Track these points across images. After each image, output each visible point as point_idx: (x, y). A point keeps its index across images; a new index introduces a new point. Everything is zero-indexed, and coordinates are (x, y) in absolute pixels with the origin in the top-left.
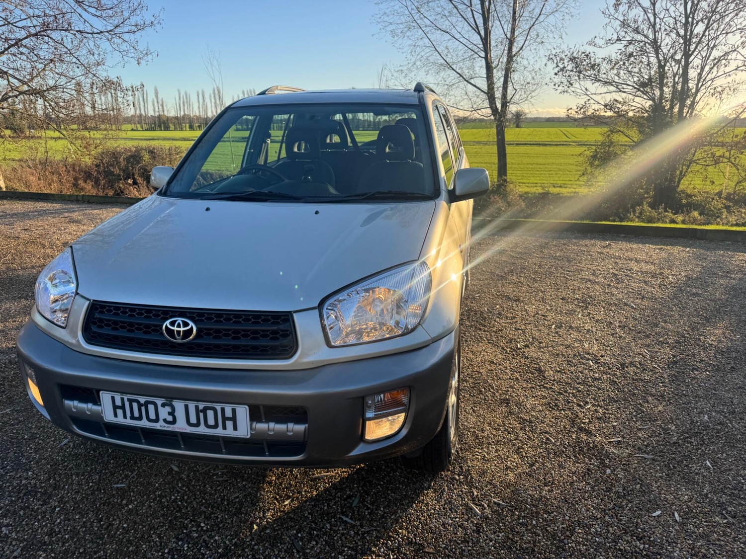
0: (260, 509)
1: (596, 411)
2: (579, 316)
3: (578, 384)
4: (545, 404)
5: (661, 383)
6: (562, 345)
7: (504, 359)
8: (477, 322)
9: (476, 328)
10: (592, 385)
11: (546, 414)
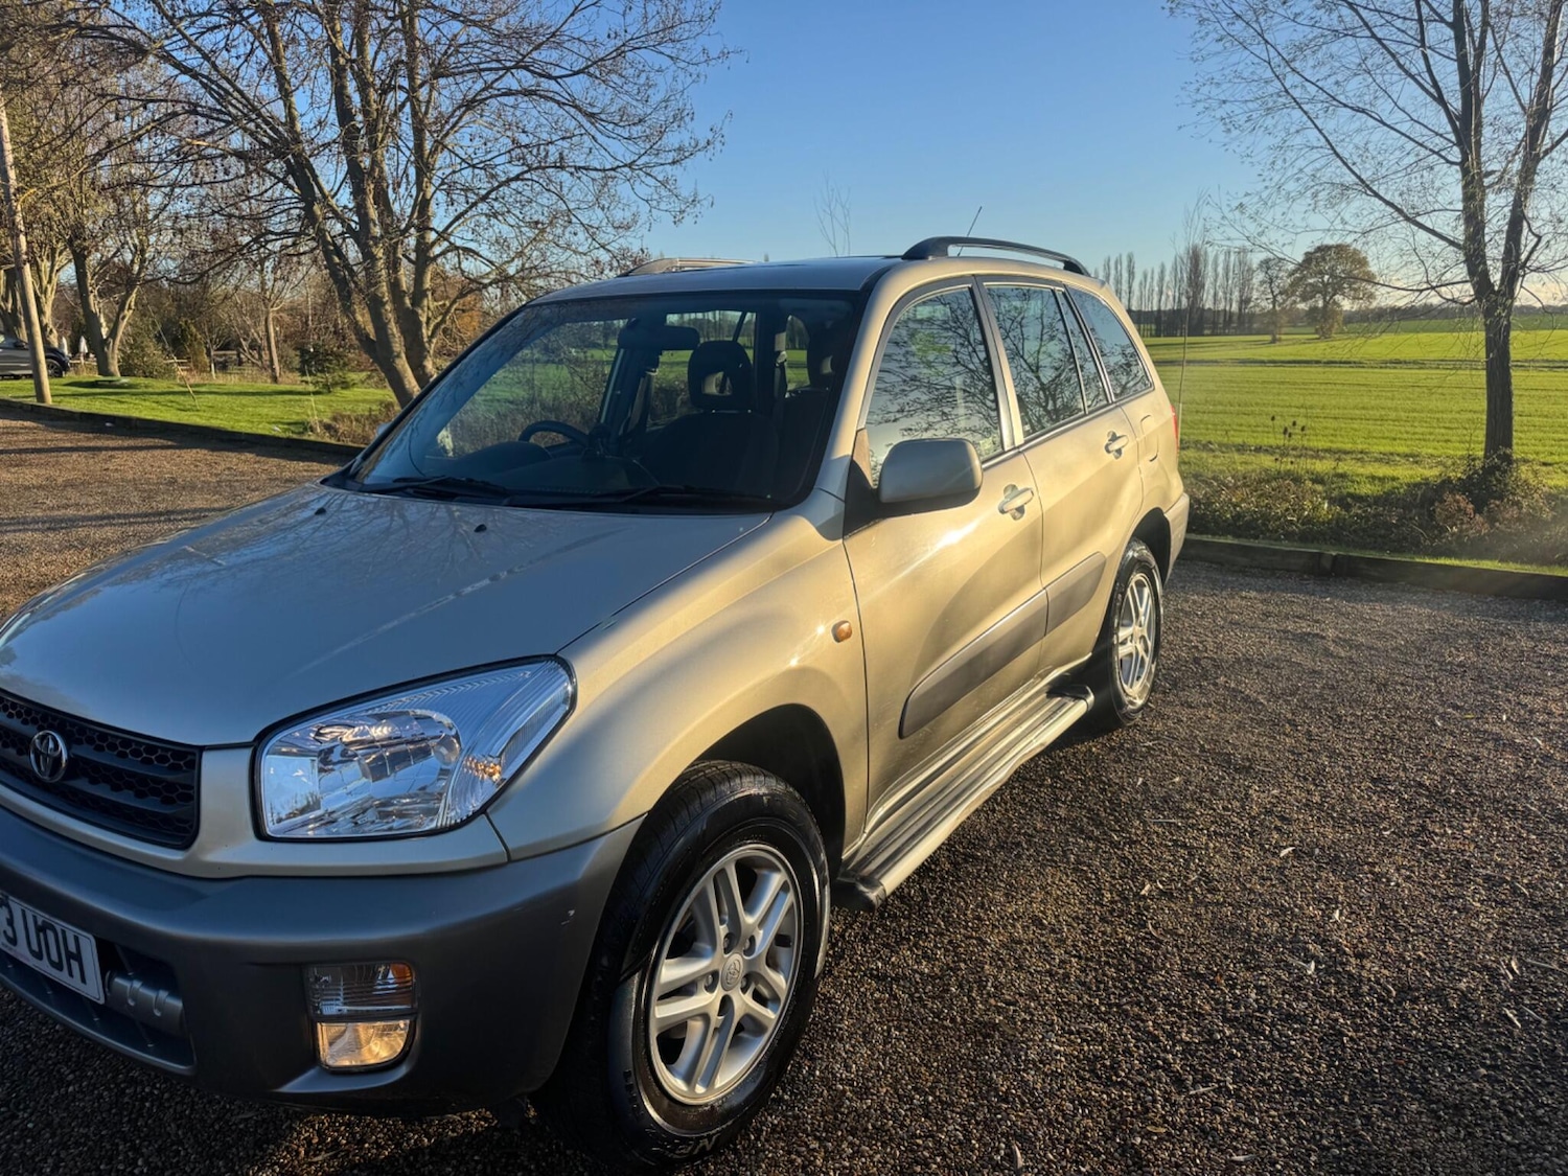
0: (262, 1158)
1: (1215, 1108)
2: (1386, 833)
3: (1225, 1020)
4: (1086, 1058)
5: (1488, 1068)
6: (1266, 905)
7: (1077, 918)
8: (1090, 810)
9: (1073, 826)
10: (1263, 1033)
11: (1063, 1087)
